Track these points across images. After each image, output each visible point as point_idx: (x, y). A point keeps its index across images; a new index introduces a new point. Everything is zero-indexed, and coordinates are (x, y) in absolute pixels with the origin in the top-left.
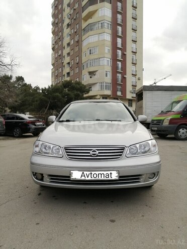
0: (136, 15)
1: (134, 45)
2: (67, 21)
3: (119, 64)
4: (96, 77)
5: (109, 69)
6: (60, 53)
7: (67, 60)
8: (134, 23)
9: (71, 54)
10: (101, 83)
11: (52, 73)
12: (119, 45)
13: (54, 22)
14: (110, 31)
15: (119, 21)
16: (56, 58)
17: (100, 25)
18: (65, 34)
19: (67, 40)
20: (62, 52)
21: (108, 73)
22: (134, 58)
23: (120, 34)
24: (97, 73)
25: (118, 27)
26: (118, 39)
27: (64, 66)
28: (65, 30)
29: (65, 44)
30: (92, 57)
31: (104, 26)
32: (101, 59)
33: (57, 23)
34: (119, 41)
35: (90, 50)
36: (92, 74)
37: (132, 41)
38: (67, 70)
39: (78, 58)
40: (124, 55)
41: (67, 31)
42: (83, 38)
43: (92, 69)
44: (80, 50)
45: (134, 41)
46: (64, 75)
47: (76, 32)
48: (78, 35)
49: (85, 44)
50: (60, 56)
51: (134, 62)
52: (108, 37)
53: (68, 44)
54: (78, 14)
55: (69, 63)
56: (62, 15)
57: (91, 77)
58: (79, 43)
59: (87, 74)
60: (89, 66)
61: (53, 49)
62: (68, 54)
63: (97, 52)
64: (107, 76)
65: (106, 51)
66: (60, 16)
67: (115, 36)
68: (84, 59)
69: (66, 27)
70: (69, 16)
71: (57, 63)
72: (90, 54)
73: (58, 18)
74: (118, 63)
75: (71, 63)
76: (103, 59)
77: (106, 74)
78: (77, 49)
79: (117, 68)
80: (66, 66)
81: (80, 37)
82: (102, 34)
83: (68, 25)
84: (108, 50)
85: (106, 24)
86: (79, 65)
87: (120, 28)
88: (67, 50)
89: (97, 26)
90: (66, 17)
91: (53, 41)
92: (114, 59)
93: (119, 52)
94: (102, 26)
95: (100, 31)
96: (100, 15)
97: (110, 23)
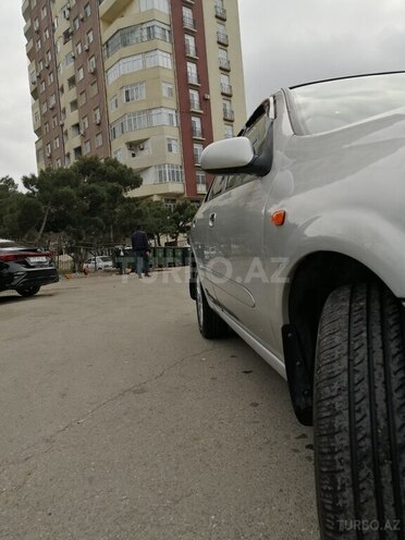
0: (225, 11)
1: (224, 79)
2: (62, 25)
3: (197, 122)
4: (145, 153)
5: (174, 133)
6: (53, 102)
7: (72, 117)
8: (221, 28)
9: (80, 104)
10: (160, 166)
11: (38, 151)
12: (193, 79)
13: (31, 28)
14: (168, 47)
15: (188, 24)
16: (43, 116)
17: (145, 33)
18: (61, 57)
19: (66, 70)
20: (58, 100)
21: (173, 142)
22: (228, 108)
23: (192, 53)
24: (148, 145)
25: (187, 37)
26: (189, 64)
27: (66, 134)
28: (60, 46)
29: (63, 81)
30: (133, 107)
31: (154, 33)
32: (154, 112)
33: (38, 32)
34: (192, 68)
35: (127, 92)
36: (134, 146)
37: (221, 68)
38: (74, 141)
39: (98, 112)
40: (205, 102)
41: (64, 50)
42: (107, 64)
43: (134, 137)
44: (103, 92)
45: (225, 71)
46: (68, 155)
47: (87, 51)
48: (94, 59)
49: (112, 77)
50: (52, 109)
51: (228, 117)
52: (165, 61)
53: (72, 81)
54: (88, 9)
55: (77, 126)
56: (50, 13)
57: (134, 155)
58: (97, 75)
59: (124, 147)
60: (127, 128)
61: (35, 94)
62: (74, 104)
63: (144, 97)
64: (170, 150)
65: (165, 93)
66: (44, 13)
67: (181, 57)
68: (114, 114)
69: (62, 40)
70: (67, 12)
71: (48, 127)
72: (128, 100)
73: (38, 17)
74: (193, 119)
75: (82, 126)
76: (158, 111)
77: (170, 146)
78: (94, 90)
79: (192, 130)
80: (70, 132)
81: (101, 60)
82: (152, 54)
83: (67, 35)
84: (167, 88)
85: (158, 30)
86: (103, 127)
87: (190, 40)
88: (69, 95)
89: (137, 35)
90: (61, 15)
91: (31, 75)
92: (185, 111)
93: (195, 95)
94: (149, 36)
95: (147, 46)
96: (143, 9)
97: (167, 28)
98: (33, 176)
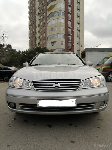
0: (80, 7)
1: (78, 26)
2: (38, 11)
3: (70, 37)
4: (55, 45)
5: (63, 40)
6: (34, 31)
7: (38, 35)
8: (78, 12)
9: (40, 32)
10: (59, 49)
11: (29, 43)
12: (70, 26)
13: (30, 12)
14: (64, 17)
15: (70, 11)
16: (31, 34)
17: (58, 13)
18: (37, 19)
19: (38, 23)
20: (35, 30)
21: (63, 42)
22: (79, 34)
23: (70, 19)
24: (56, 43)
25: (69, 14)
26: (69, 22)
27: (36, 39)
28: (37, 16)
29: (37, 25)
30: (53, 33)
31: (60, 14)
32: (58, 34)
33: (32, 13)
34: (70, 23)
35: (52, 29)
36: (53, 43)
37: (78, 23)
38: (38, 41)
39: (44, 34)
40: (72, 32)
42: (48, 21)
43: (53, 41)
44: (46, 29)
45: (79, 24)
46: (36, 44)
47: (43, 18)
48: (44, 20)
49: (49, 25)
50: (33, 32)
51: (79, 36)
52: (63, 21)
53: (39, 25)
54: (44, 7)
55: (39, 37)
56: (35, 8)
57: (53, 45)
58: (45, 24)
59: (50, 43)
60: (51, 38)
61: (29, 28)
62: (39, 31)
63: (56, 30)
64: (62, 44)
65: (62, 29)
66: (34, 8)
67: (67, 20)
68: (48, 34)
69: (37, 15)
70: (39, 8)
71: (32, 37)
72: (52, 31)
73: (32, 9)
74: (69, 36)
75: (40, 37)
76: (60, 34)
77: (62, 43)
78: (44, 28)
79: (68, 39)
80: (37, 38)
81: (46, 21)
82: (59, 19)
83: (39, 14)
84: (63, 28)
85: (61, 13)
86: (45, 38)
87: (70, 15)
88: (38, 29)
89: (56, 14)
90: (37, 9)
91: (29, 23)
92: (67, 34)
93: (70, 30)
94: (59, 14)
95: (58, 17)
96: (58, 7)
97: (64, 12)
98: (25, 51)
